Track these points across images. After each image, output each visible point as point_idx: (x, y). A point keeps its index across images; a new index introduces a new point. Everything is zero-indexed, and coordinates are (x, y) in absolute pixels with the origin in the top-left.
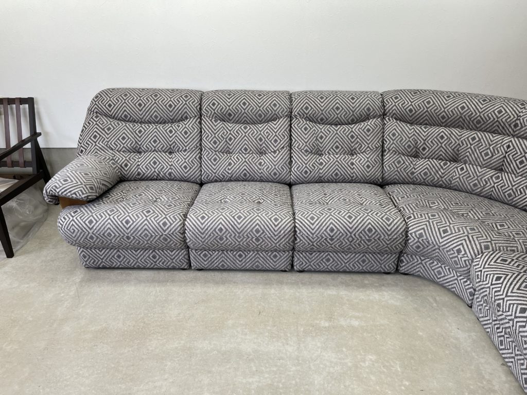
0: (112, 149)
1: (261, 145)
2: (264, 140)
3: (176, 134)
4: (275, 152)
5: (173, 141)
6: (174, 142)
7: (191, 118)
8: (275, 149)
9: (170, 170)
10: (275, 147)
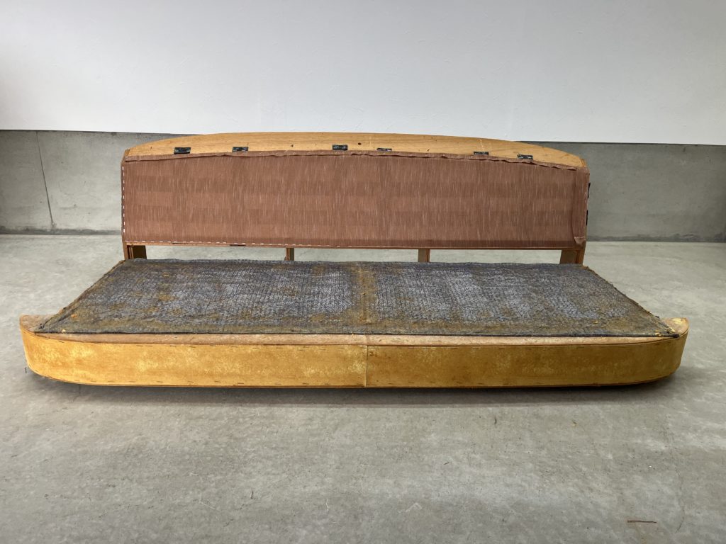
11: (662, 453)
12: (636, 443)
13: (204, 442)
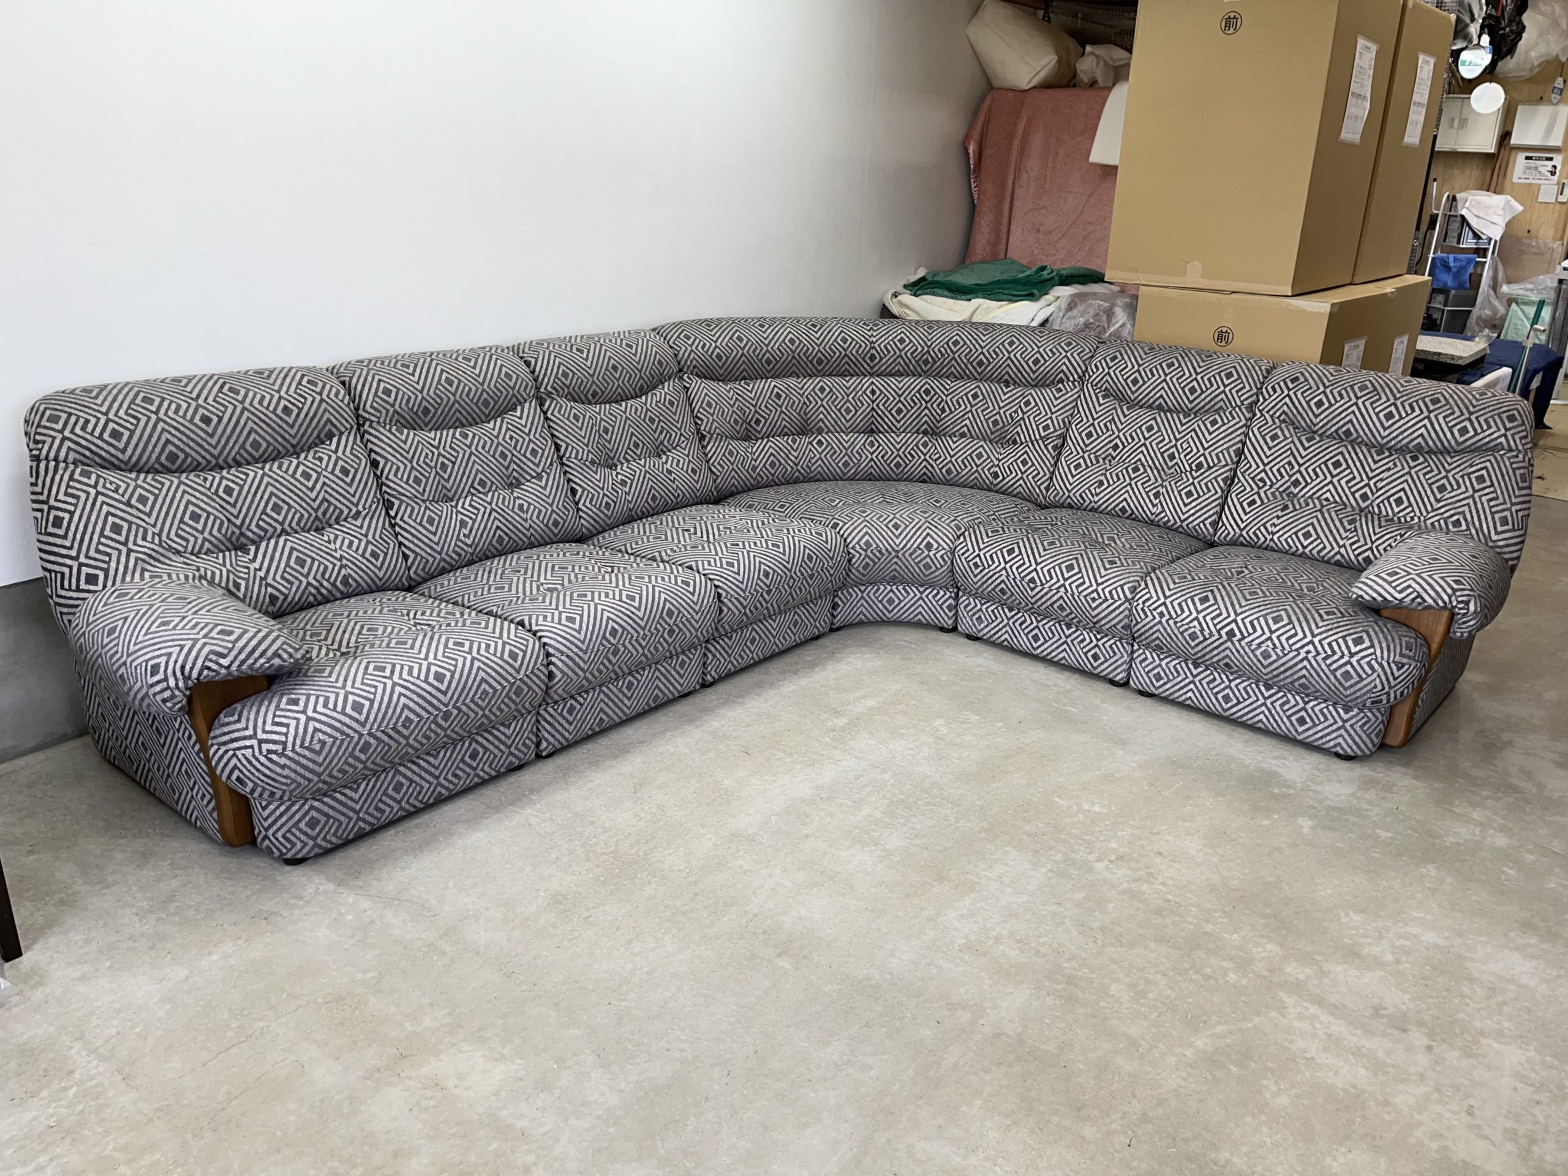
0: (178, 552)
1: (507, 468)
2: (510, 455)
3: (322, 480)
4: (539, 477)
5: (320, 498)
6: (325, 499)
7: (342, 433)
8: (539, 470)
9: (343, 572)
10: (538, 465)
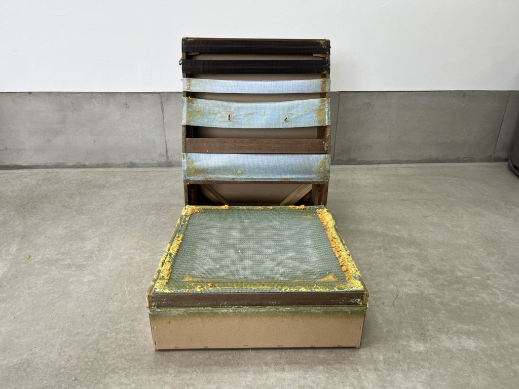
11: (420, 353)
12: (402, 345)
13: (77, 356)
